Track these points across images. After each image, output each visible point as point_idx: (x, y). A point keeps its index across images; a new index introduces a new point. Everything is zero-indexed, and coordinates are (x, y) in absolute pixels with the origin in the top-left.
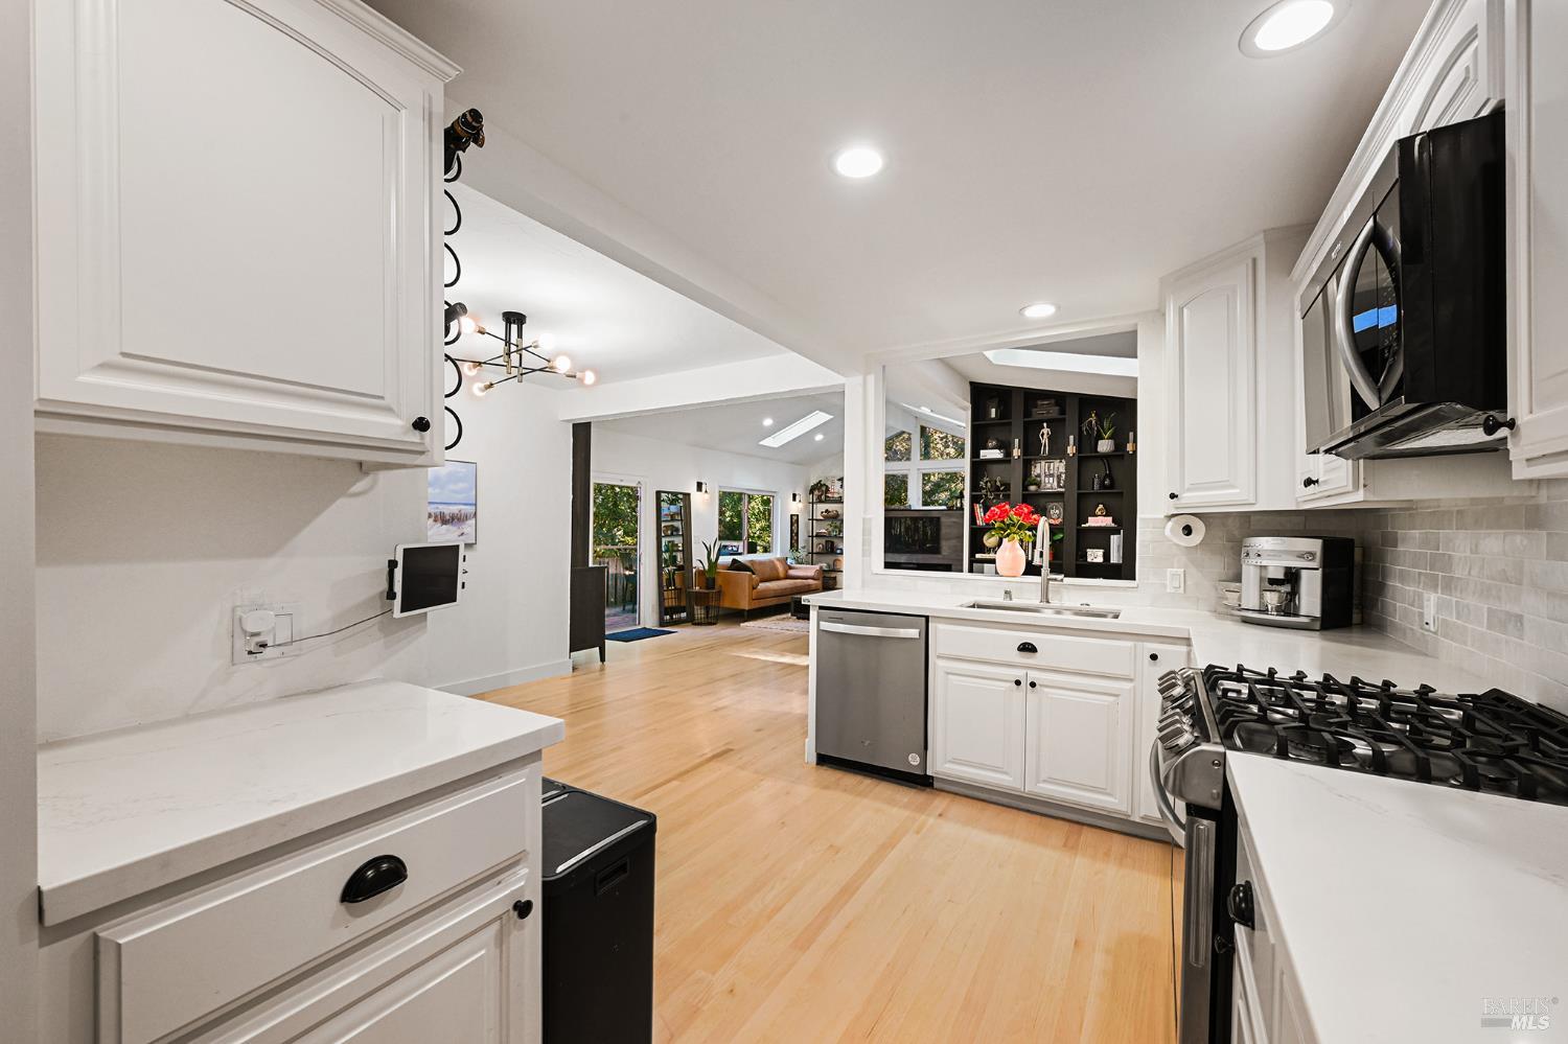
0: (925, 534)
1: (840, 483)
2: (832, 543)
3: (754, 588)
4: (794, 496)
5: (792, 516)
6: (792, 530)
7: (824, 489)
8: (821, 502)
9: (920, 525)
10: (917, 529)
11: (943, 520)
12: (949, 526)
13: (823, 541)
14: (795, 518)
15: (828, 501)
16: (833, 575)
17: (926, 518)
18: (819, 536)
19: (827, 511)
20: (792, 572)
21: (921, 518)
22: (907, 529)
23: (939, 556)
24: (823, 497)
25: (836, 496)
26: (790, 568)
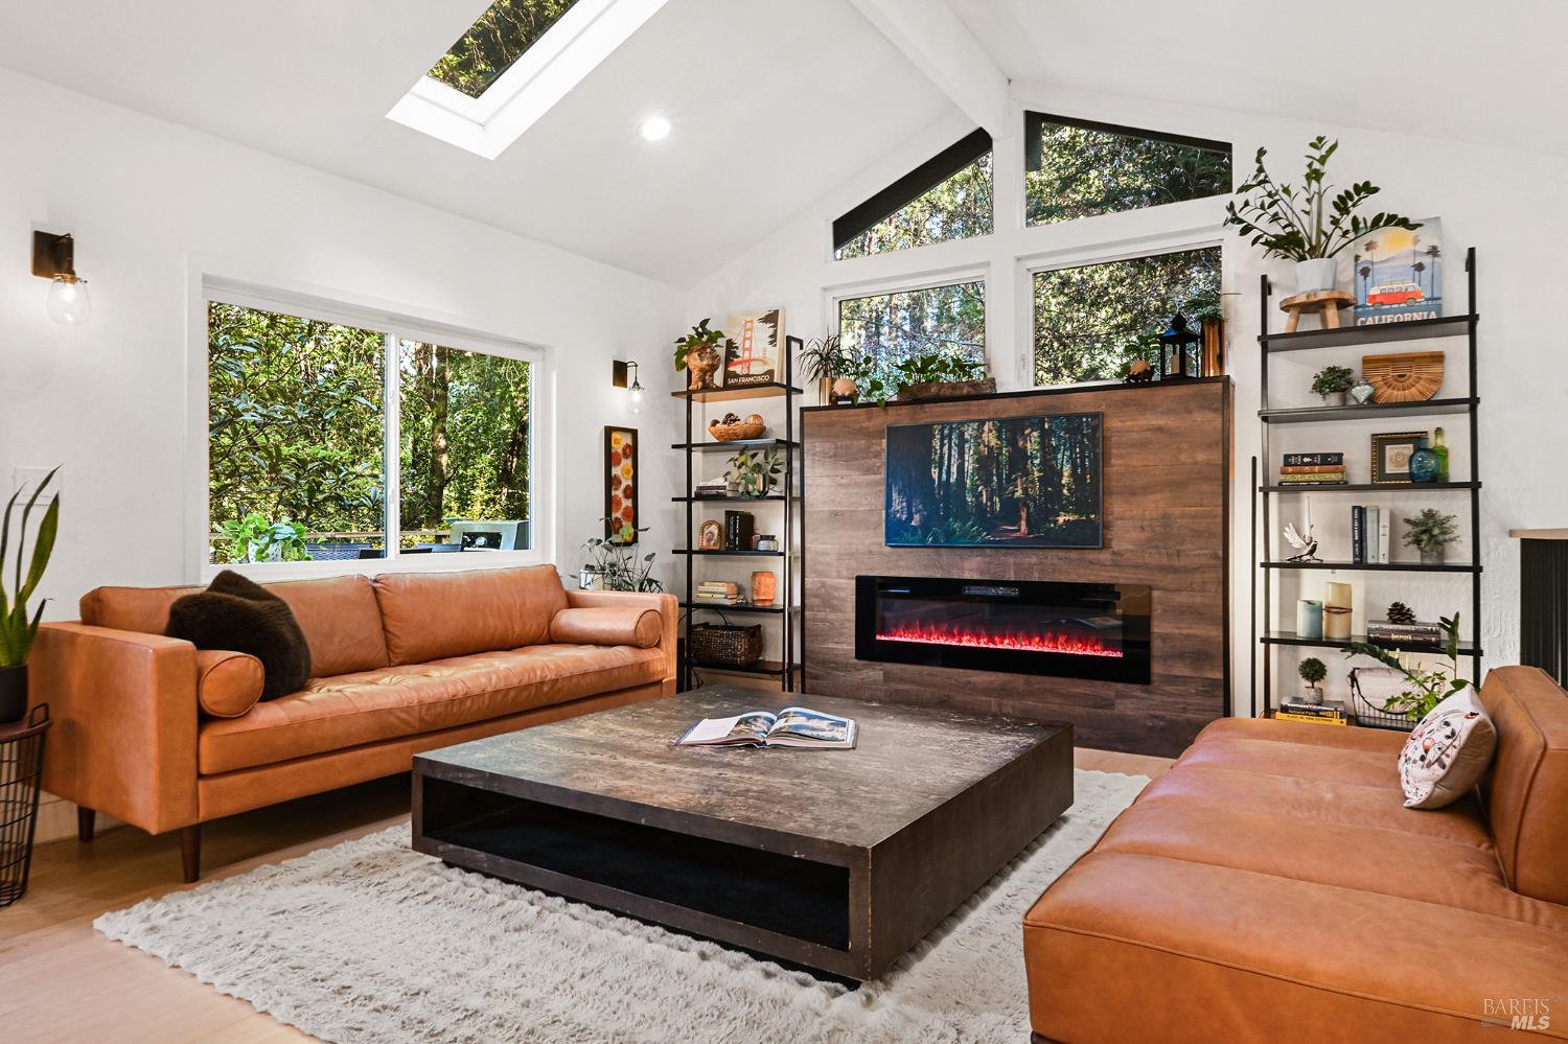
0: (1051, 474)
1: (767, 329)
2: (748, 520)
3: (205, 719)
4: (620, 372)
5: (609, 431)
6: (610, 482)
7: (721, 352)
8: (707, 387)
9: (1032, 443)
10: (1019, 459)
11: (1114, 423)
12: (1142, 445)
13: (718, 513)
14: (621, 442)
15: (732, 385)
16: (751, 621)
17: (1053, 418)
18: (709, 496)
19: (730, 419)
20: (572, 620)
21: (1036, 422)
22: (986, 462)
23: (1104, 556)
24: (718, 378)
25: (757, 369)
26: (572, 603)
